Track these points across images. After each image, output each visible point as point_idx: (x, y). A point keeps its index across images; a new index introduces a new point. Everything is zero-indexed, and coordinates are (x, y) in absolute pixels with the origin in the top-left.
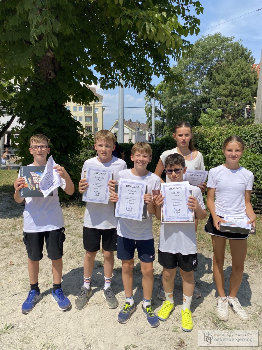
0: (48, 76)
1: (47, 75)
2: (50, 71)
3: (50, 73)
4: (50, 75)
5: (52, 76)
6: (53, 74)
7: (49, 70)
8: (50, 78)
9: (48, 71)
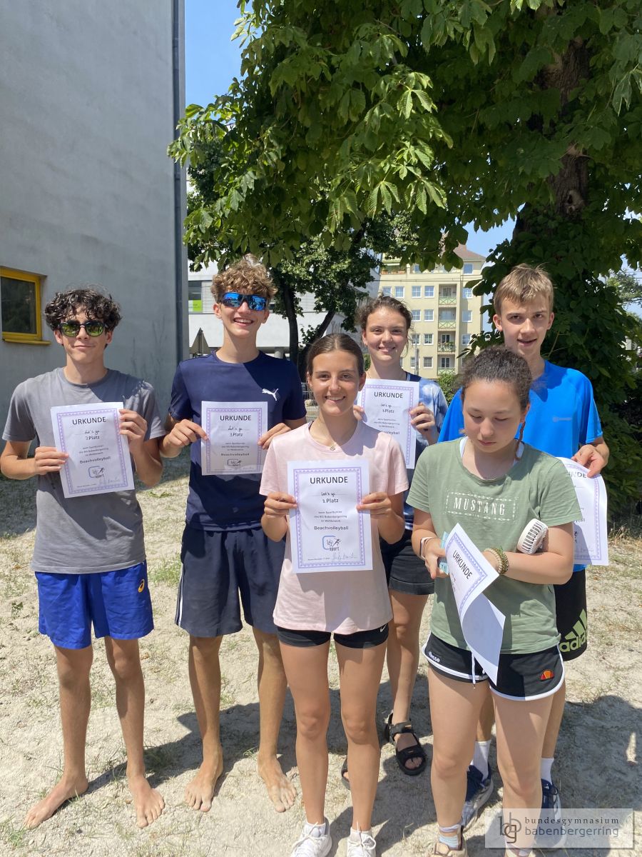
0: (567, 204)
1: (564, 202)
2: (571, 192)
3: (571, 197)
4: (570, 202)
5: (575, 203)
6: (577, 200)
7: (569, 190)
8: (571, 208)
9: (565, 191)
